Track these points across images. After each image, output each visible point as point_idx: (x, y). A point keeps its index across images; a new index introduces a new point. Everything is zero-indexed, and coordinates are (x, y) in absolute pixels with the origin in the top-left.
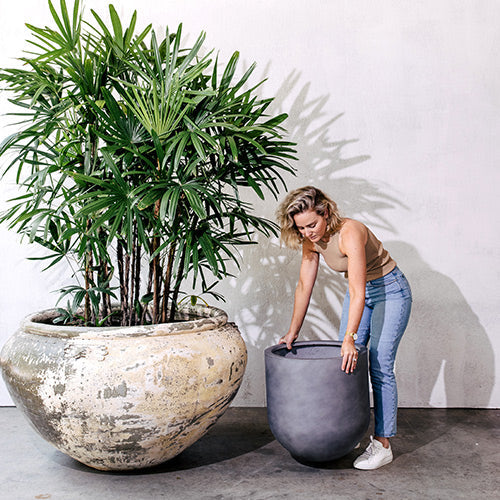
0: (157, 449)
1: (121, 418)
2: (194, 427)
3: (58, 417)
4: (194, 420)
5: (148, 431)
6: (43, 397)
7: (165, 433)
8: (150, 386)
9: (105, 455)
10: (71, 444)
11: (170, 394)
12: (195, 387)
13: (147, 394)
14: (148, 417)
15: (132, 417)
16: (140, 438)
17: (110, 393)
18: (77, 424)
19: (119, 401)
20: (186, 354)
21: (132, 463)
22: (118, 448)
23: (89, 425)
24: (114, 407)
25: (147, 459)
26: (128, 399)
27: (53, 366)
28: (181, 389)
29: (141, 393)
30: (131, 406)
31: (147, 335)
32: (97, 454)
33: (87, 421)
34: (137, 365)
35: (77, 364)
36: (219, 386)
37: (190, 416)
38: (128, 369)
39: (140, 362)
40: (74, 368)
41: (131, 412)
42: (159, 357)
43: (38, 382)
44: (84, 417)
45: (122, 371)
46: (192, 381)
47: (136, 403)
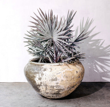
0: (64, 94)
1: (55, 86)
3: (40, 86)
4: (73, 87)
5: (62, 89)
6: (36, 80)
8: (62, 78)
9: (51, 95)
10: (43, 92)
11: (67, 80)
12: (74, 78)
13: (62, 80)
14: (62, 86)
15: (58, 86)
16: (60, 91)
18: (44, 88)
21: (58, 97)
22: (54, 94)
23: (47, 88)
24: (54, 83)
25: (61, 96)
27: (38, 73)
30: (58, 83)
32: (49, 95)
33: (47, 87)
34: (59, 73)
35: (44, 72)
36: (79, 78)
37: (72, 86)
38: (57, 74)
39: (60, 72)
40: (43, 73)
42: (64, 71)
43: (34, 77)
44: (46, 86)
45: (55, 74)
46: (73, 77)
47: (59, 82)
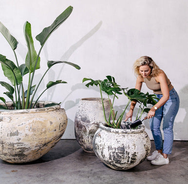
2: (45, 147)
7: (34, 149)
17: (12, 134)
19: (15, 137)
20: (41, 120)
26: (19, 136)
28: (39, 133)
29: (24, 134)
31: (27, 113)
41: (20, 141)
